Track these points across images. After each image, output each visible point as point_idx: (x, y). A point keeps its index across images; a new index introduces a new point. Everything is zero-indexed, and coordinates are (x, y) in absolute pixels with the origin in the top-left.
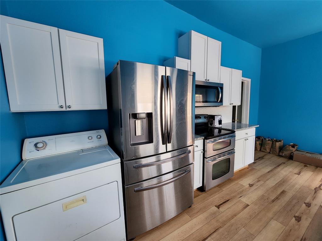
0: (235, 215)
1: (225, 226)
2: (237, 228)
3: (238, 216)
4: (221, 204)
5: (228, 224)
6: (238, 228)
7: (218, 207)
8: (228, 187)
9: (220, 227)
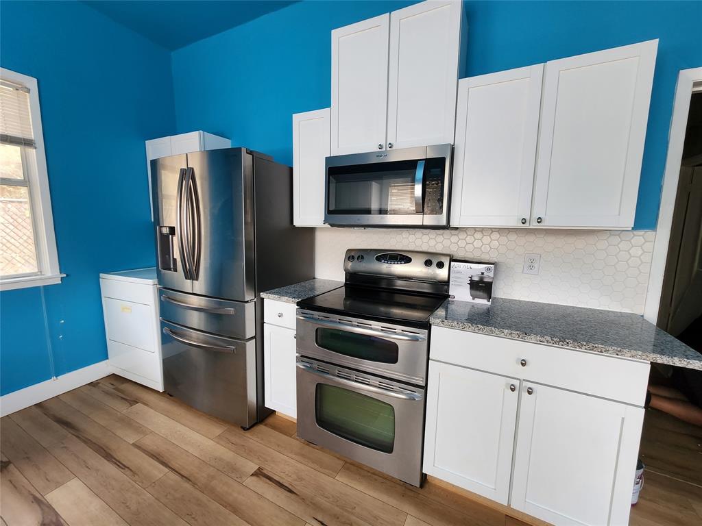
0: (235, 510)
1: (197, 493)
2: (193, 516)
3: (233, 517)
4: (270, 478)
5: (204, 498)
6: (194, 518)
7: (259, 473)
8: (361, 488)
9: (194, 485)
